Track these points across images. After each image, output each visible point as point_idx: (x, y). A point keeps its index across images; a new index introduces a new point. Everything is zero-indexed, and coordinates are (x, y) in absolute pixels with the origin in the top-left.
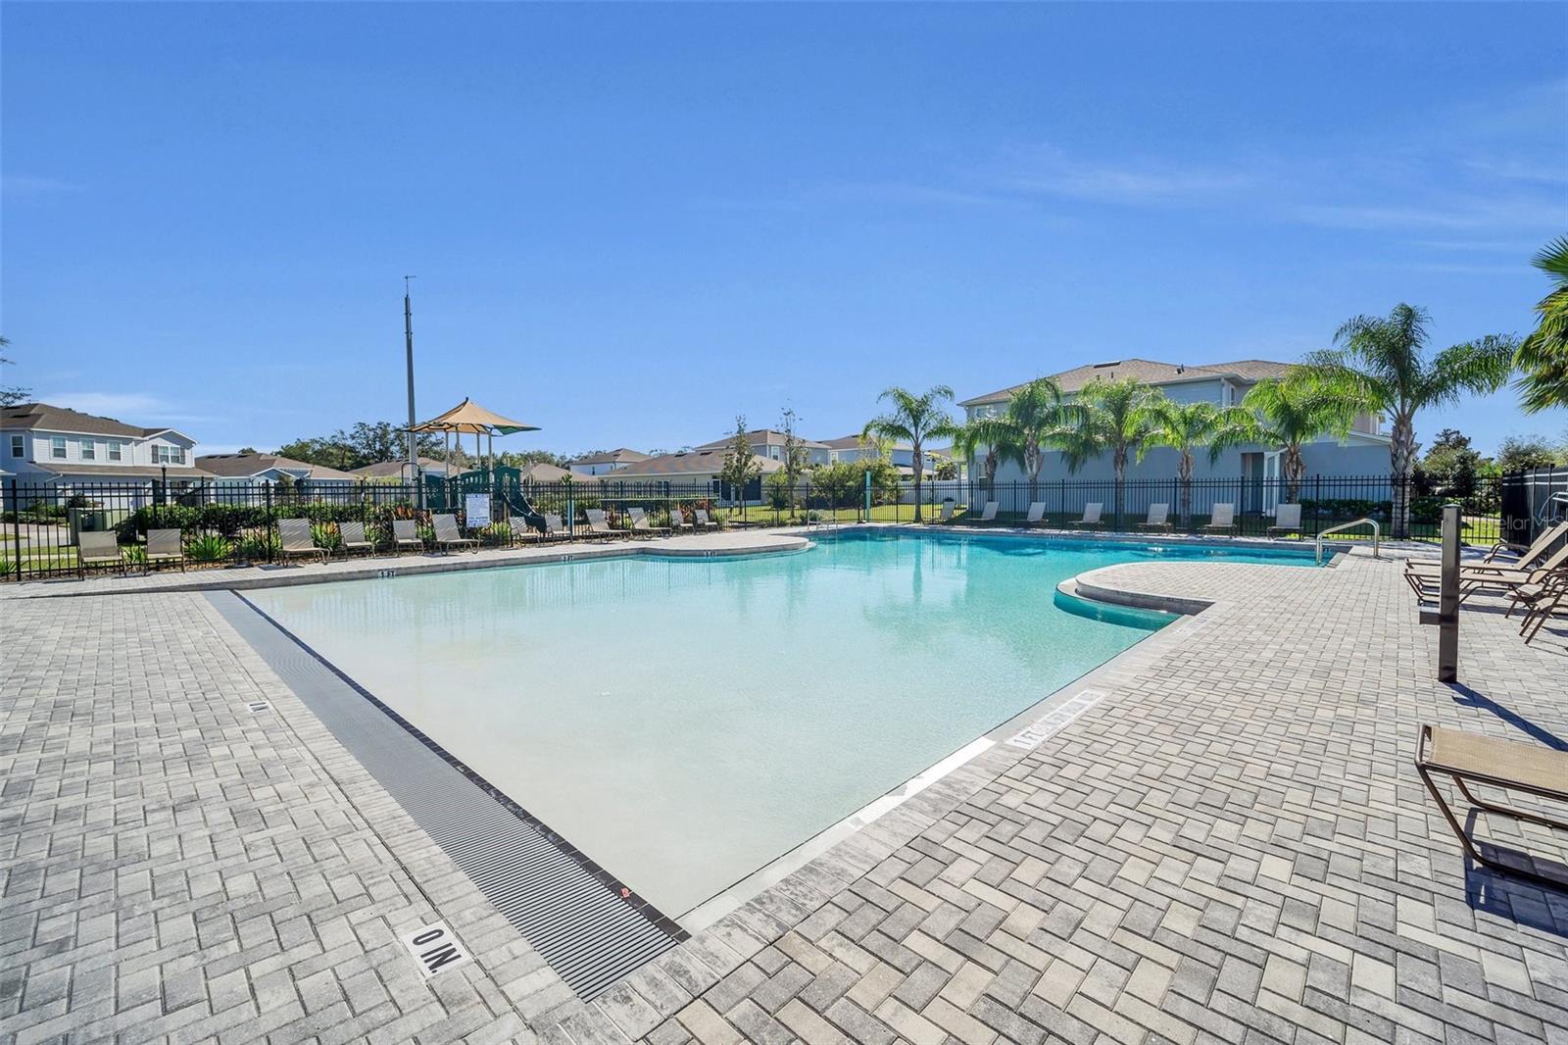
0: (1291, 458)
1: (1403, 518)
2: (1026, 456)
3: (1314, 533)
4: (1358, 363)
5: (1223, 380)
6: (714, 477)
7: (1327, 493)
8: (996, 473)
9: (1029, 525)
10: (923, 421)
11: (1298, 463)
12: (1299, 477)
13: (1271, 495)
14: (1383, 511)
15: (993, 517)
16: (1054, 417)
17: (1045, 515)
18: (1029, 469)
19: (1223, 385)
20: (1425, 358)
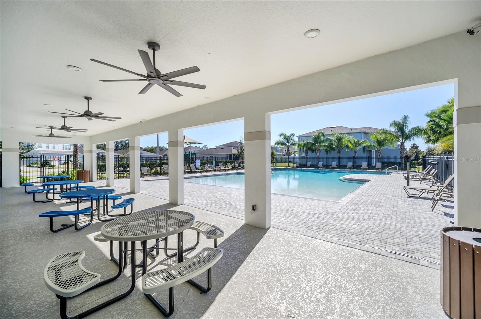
0: (378, 152)
1: (403, 166)
2: (317, 150)
3: (385, 169)
4: (392, 129)
5: (362, 132)
6: (227, 155)
7: (387, 160)
8: (308, 155)
9: (318, 168)
10: (290, 141)
11: (380, 153)
12: (380, 156)
13: (373, 161)
14: (399, 164)
15: (310, 165)
16: (324, 141)
17: (323, 165)
18: (317, 154)
19: (362, 134)
20: (407, 130)
